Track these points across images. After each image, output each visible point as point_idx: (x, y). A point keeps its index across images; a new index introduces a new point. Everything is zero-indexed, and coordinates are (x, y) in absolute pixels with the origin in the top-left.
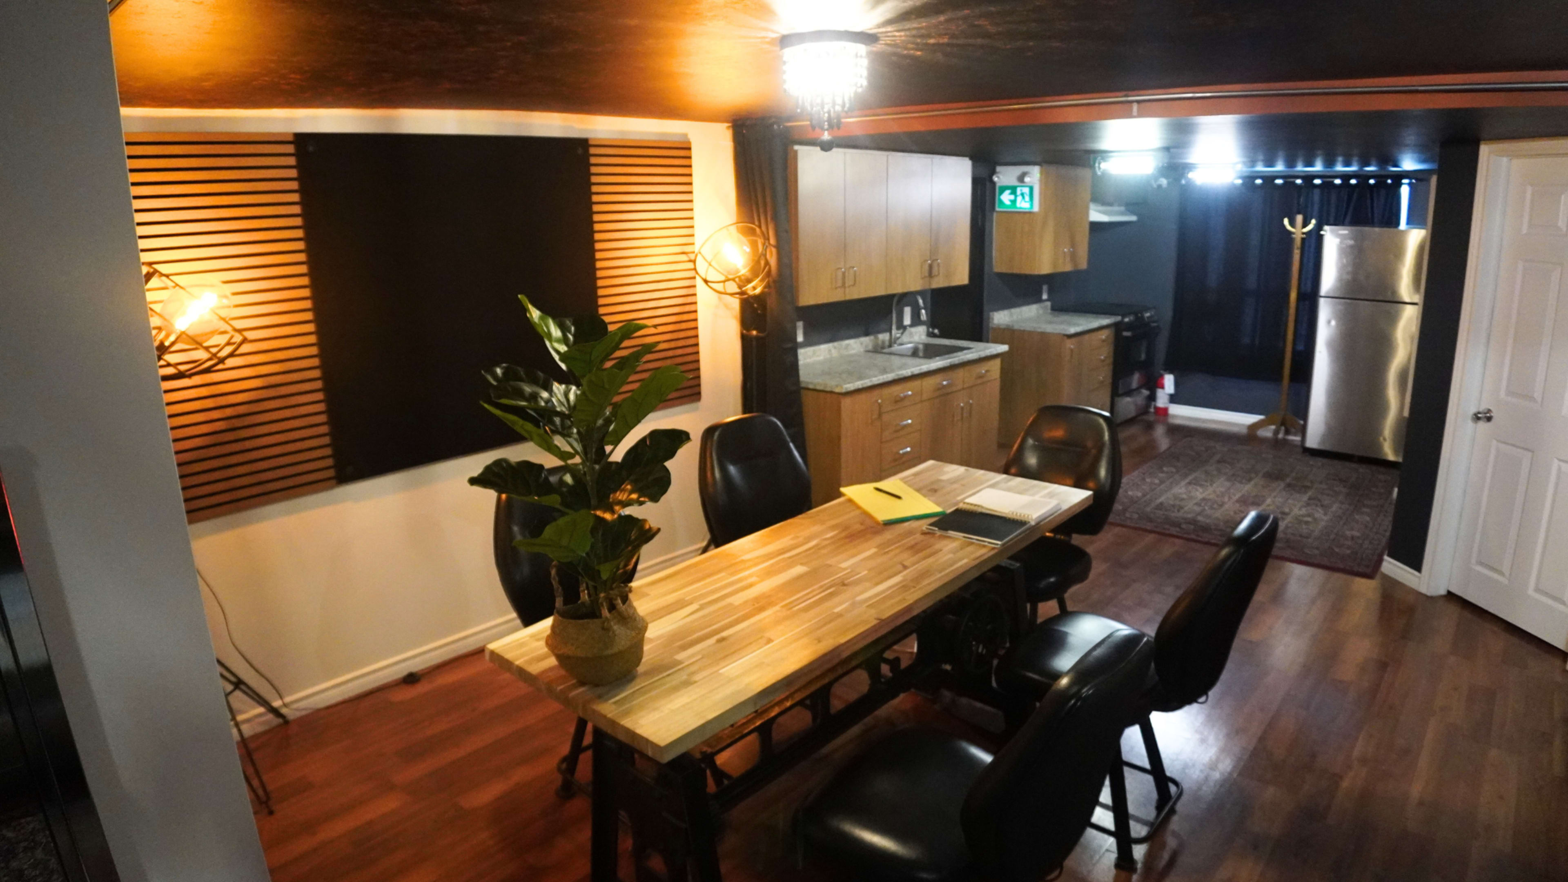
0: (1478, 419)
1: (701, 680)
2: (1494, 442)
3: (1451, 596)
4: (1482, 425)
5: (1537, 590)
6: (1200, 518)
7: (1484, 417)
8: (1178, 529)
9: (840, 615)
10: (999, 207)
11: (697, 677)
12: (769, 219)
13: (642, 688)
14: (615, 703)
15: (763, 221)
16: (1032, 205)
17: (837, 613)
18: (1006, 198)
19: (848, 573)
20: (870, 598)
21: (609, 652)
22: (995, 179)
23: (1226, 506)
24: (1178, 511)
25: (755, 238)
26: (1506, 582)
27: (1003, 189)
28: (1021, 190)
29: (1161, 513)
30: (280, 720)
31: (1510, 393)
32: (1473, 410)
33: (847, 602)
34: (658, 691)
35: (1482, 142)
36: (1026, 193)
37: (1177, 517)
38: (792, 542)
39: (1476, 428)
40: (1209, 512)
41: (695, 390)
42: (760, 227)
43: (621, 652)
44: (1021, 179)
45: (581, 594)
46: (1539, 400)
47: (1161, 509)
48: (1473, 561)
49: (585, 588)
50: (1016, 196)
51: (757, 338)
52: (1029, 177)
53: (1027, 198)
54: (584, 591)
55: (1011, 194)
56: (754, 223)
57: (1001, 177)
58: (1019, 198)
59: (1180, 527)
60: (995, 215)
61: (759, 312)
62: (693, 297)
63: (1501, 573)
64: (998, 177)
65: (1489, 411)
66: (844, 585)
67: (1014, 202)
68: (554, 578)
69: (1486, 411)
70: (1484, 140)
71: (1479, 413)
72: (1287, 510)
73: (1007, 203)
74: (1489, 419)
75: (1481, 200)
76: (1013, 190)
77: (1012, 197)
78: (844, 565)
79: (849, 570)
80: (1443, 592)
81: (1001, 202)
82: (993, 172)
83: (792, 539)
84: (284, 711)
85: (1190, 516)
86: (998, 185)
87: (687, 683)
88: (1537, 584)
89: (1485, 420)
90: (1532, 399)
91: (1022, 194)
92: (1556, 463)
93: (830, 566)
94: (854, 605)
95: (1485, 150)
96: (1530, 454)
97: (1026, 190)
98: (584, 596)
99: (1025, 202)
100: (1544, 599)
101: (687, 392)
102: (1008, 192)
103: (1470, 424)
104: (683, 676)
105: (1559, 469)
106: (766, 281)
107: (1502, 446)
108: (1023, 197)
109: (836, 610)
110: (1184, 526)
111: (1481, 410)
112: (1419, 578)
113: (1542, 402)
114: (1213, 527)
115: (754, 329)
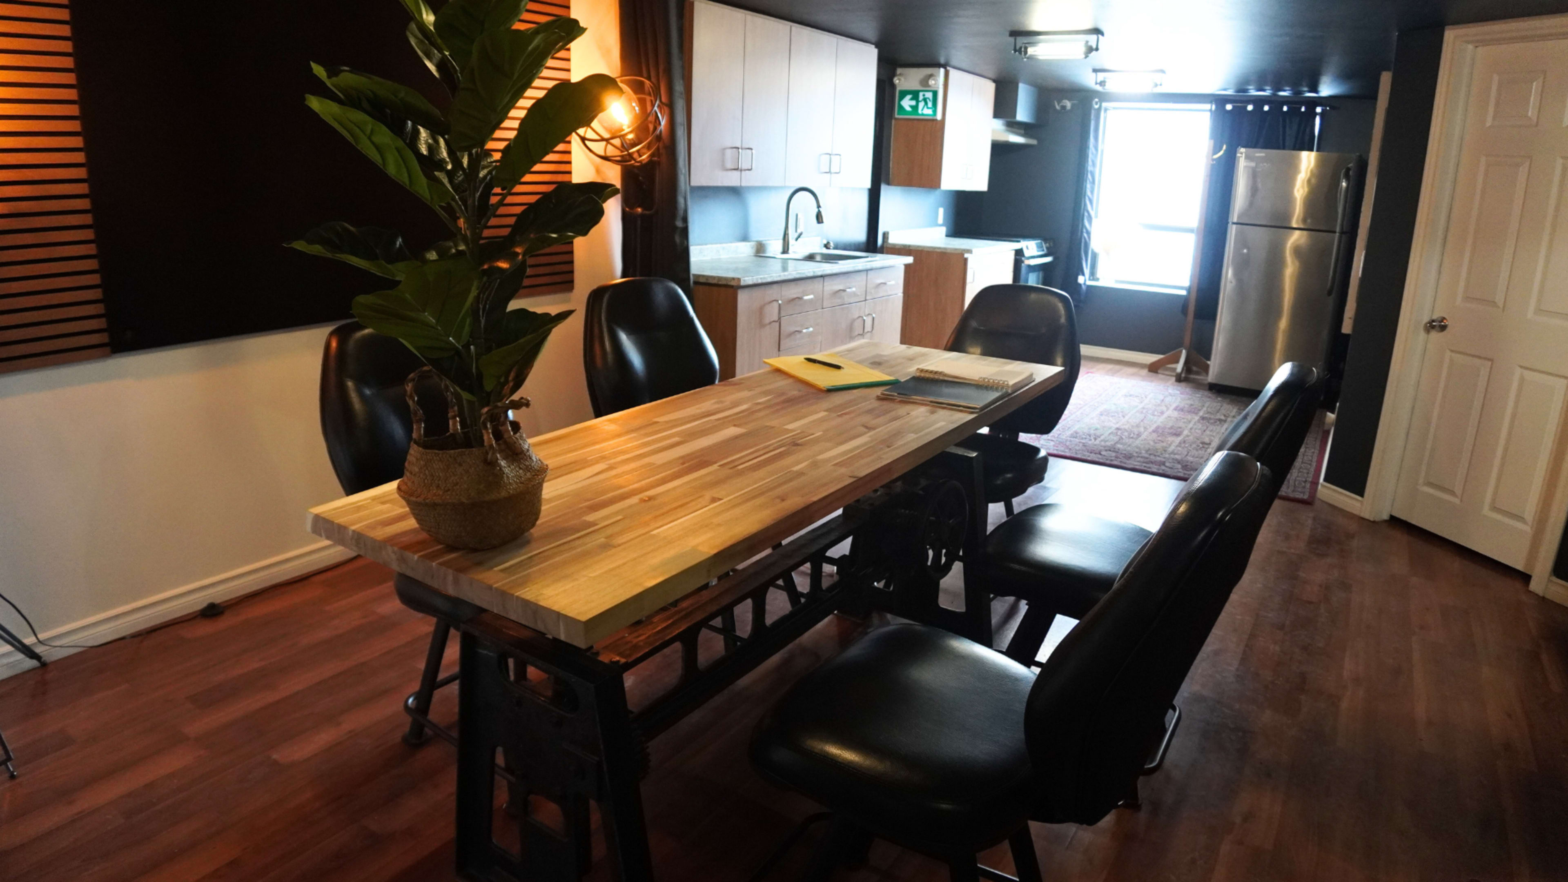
0: (1433, 327)
1: (623, 544)
2: (1448, 354)
3: (1394, 521)
4: (1434, 335)
5: (1495, 508)
6: (1119, 446)
7: (1437, 326)
8: (1100, 456)
9: (801, 474)
10: (898, 114)
11: (620, 540)
12: (661, 74)
13: (540, 553)
14: (502, 571)
15: (653, 74)
16: (935, 111)
17: (797, 472)
18: (907, 103)
19: (798, 434)
20: (835, 457)
21: (493, 496)
22: (896, 81)
23: (1143, 436)
24: (1095, 439)
25: (643, 96)
26: (1457, 501)
27: (903, 94)
28: (924, 95)
29: (1077, 440)
30: (34, 663)
31: (1467, 299)
32: (1426, 319)
33: (806, 461)
34: (566, 555)
35: (1446, 27)
36: (929, 99)
37: (1095, 445)
38: (717, 406)
39: (1428, 338)
40: (1126, 440)
41: (566, 277)
42: (649, 78)
43: (510, 498)
44: (925, 82)
45: (451, 422)
46: (1501, 305)
47: (1076, 437)
48: (1421, 481)
49: (457, 413)
50: (918, 102)
51: (642, 216)
52: (933, 80)
53: (930, 104)
54: (454, 417)
55: (912, 99)
56: (642, 76)
57: (903, 79)
58: (921, 105)
59: (1100, 454)
60: (893, 122)
61: (644, 186)
62: (568, 165)
63: (1452, 493)
64: (899, 80)
65: (1443, 319)
66: (798, 445)
67: (915, 108)
68: (412, 397)
69: (1440, 319)
70: (1449, 24)
71: (1433, 321)
72: (1207, 440)
73: (908, 109)
74: (1443, 328)
75: (1444, 90)
76: (915, 95)
77: (913, 103)
78: (790, 427)
79: (799, 431)
80: (1386, 517)
81: (901, 108)
82: (894, 75)
83: (715, 403)
84: (39, 650)
85: (1108, 444)
86: (898, 89)
87: (606, 547)
88: (1494, 500)
89: (1439, 329)
90: (1494, 304)
91: (925, 100)
92: (1518, 371)
93: (773, 427)
94: (815, 465)
95: (1451, 35)
96: (1490, 363)
97: (929, 95)
98: (455, 424)
99: (928, 108)
100: (1499, 517)
101: (557, 279)
102: (909, 97)
103: (1422, 334)
104: (601, 539)
105: (1522, 380)
106: (657, 145)
107: (1458, 357)
108: (926, 103)
109: (796, 468)
110: (1103, 453)
111: (1434, 317)
112: (1361, 502)
113: (1504, 307)
114: (1135, 454)
115: (639, 206)
